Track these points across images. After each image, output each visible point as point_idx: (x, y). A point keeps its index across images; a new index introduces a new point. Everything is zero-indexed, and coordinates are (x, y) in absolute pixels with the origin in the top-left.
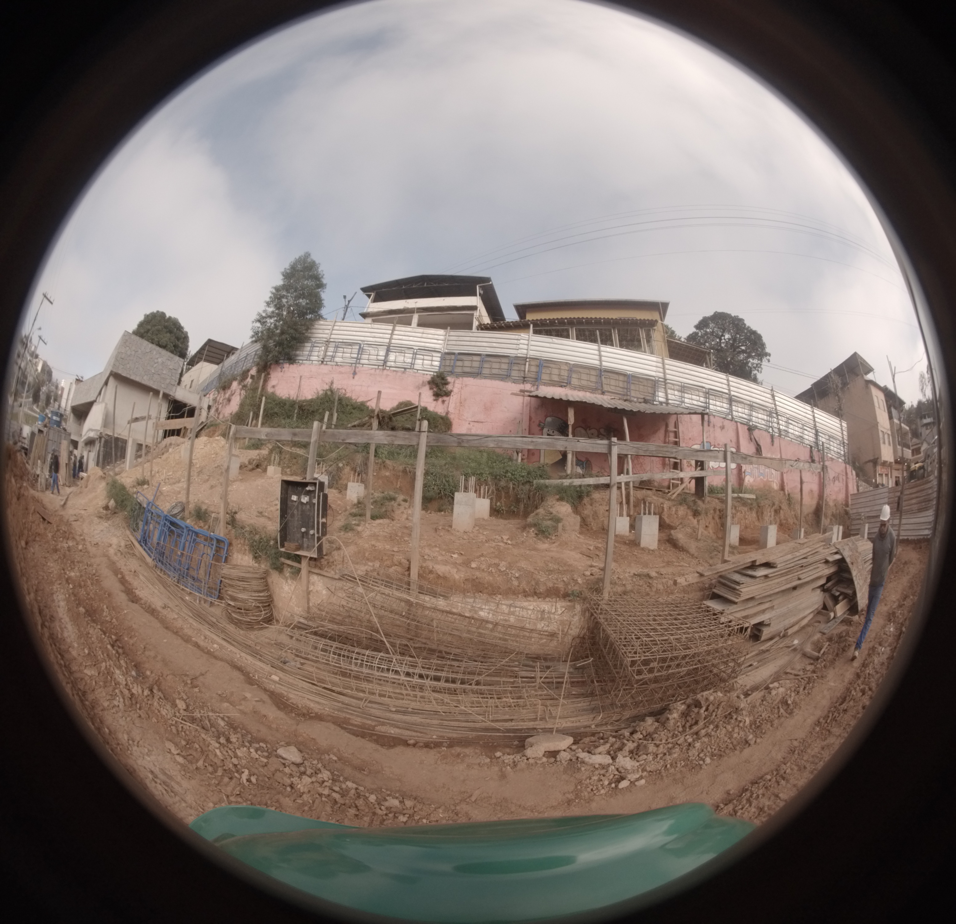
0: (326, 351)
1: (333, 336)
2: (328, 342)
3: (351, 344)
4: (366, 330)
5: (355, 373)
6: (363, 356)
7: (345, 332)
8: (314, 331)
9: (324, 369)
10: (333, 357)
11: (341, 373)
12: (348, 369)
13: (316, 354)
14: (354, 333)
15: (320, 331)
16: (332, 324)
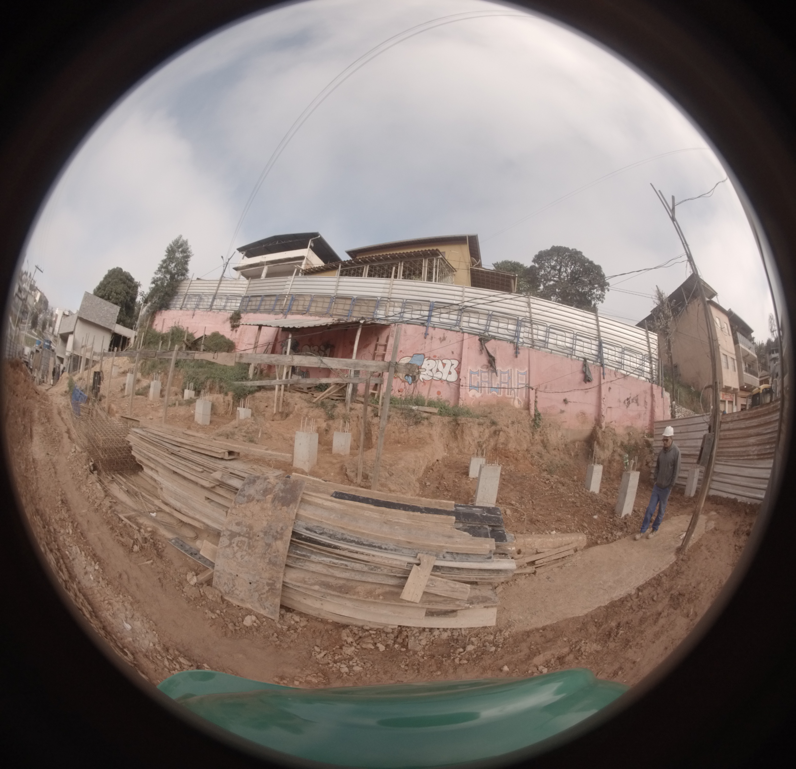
0: (184, 301)
1: (189, 291)
2: (186, 295)
3: (195, 295)
4: (206, 285)
5: (194, 315)
6: (201, 303)
7: (195, 288)
8: (181, 288)
9: (181, 312)
10: (186, 305)
11: (187, 315)
12: (191, 312)
13: (178, 303)
14: (199, 288)
15: (184, 288)
16: (189, 282)
